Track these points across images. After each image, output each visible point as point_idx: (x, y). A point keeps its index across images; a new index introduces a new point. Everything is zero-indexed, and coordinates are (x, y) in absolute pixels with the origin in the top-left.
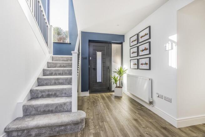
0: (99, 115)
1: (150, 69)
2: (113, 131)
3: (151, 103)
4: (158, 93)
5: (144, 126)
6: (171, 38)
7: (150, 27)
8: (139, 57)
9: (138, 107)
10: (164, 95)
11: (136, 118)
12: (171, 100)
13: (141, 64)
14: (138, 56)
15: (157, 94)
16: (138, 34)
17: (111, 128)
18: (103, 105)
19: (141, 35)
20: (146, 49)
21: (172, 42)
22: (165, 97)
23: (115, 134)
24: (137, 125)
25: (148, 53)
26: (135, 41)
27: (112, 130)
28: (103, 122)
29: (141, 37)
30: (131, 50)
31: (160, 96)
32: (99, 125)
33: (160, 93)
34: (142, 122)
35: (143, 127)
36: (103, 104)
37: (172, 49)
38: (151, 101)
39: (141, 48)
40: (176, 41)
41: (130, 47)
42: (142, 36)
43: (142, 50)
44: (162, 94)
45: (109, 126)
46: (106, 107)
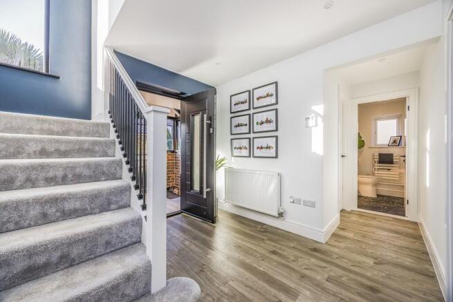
0: (205, 270)
1: (276, 157)
2: (260, 293)
3: (281, 215)
4: (293, 196)
5: (293, 258)
6: (315, 108)
7: (276, 83)
8: (252, 135)
9: (258, 229)
10: (303, 198)
11: (272, 249)
12: (314, 204)
13: (258, 148)
14: (249, 133)
15: (291, 197)
16: (249, 91)
17: (251, 288)
18: (195, 244)
19: (257, 93)
20: (268, 121)
21: (317, 114)
22: (304, 201)
23: (268, 296)
24: (283, 261)
25: (274, 129)
26: (243, 103)
27: (256, 291)
28: (227, 283)
29: (258, 99)
30: (234, 120)
31: (295, 201)
32: (227, 295)
33: (296, 196)
34: (285, 253)
35: (293, 261)
36: (191, 242)
37: (316, 125)
38: (282, 211)
39: (258, 118)
40: (322, 113)
41: (231, 113)
42: (261, 97)
43: (260, 122)
44: (299, 197)
45: (246, 286)
46: (202, 246)
